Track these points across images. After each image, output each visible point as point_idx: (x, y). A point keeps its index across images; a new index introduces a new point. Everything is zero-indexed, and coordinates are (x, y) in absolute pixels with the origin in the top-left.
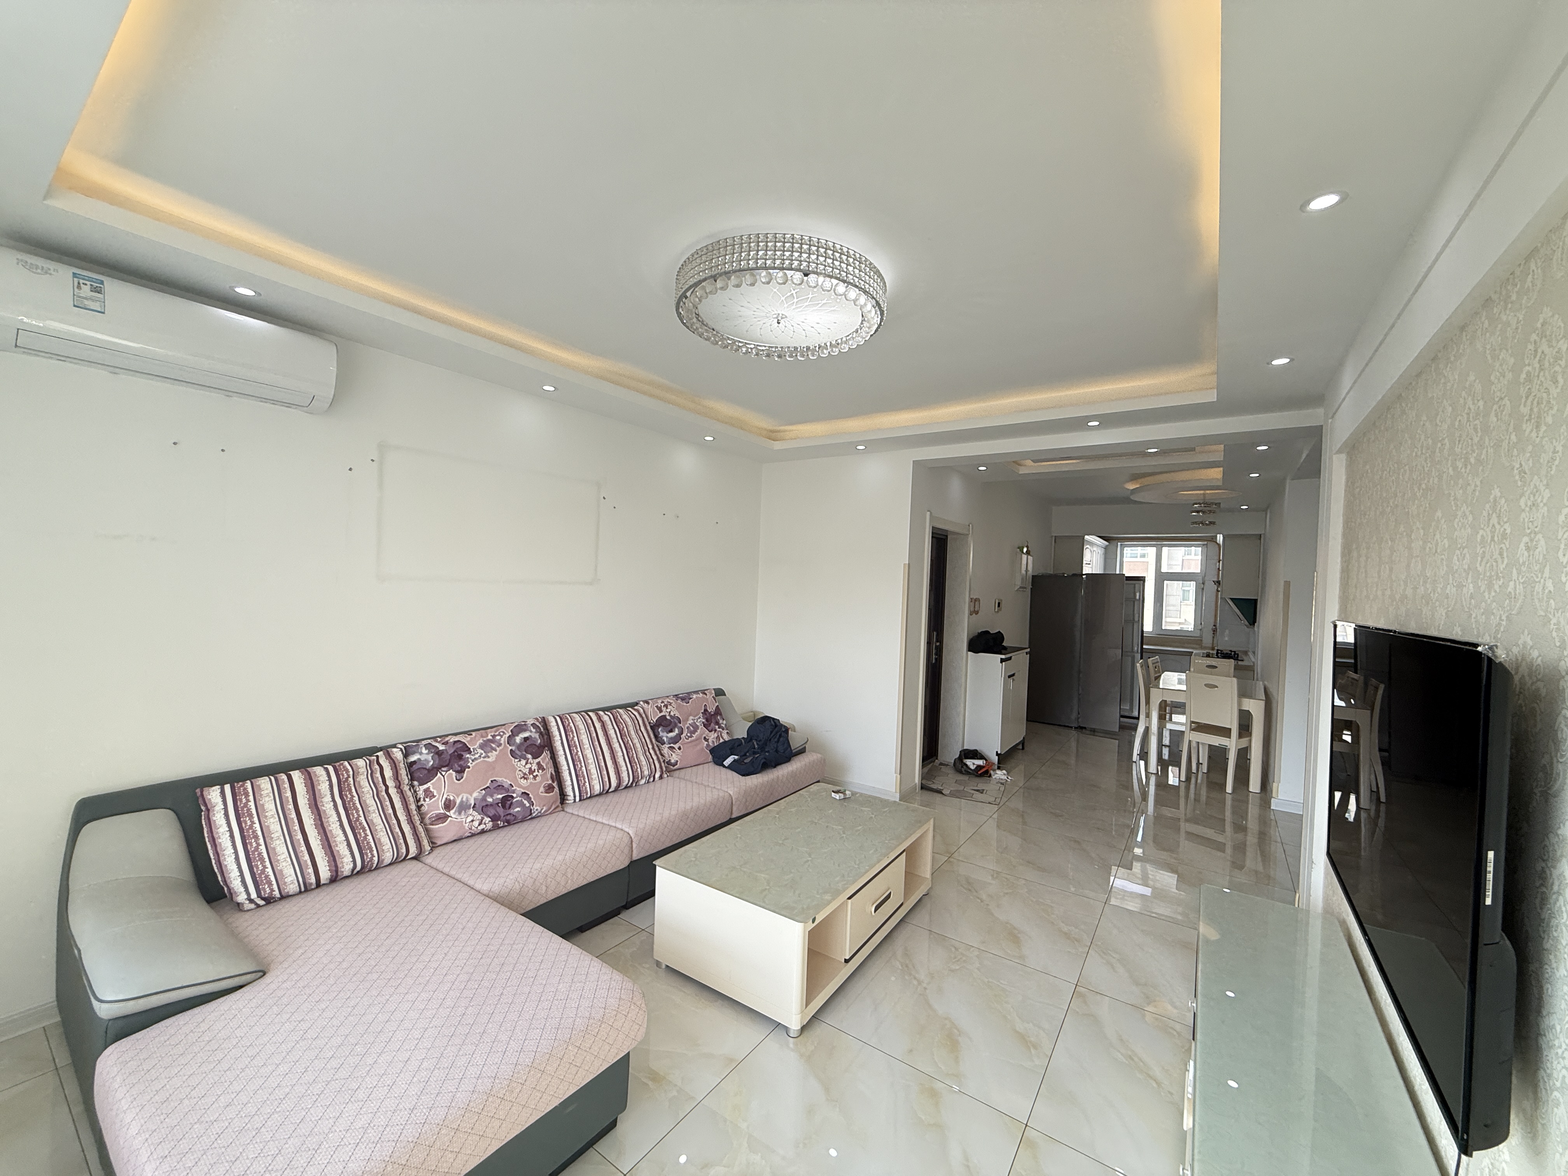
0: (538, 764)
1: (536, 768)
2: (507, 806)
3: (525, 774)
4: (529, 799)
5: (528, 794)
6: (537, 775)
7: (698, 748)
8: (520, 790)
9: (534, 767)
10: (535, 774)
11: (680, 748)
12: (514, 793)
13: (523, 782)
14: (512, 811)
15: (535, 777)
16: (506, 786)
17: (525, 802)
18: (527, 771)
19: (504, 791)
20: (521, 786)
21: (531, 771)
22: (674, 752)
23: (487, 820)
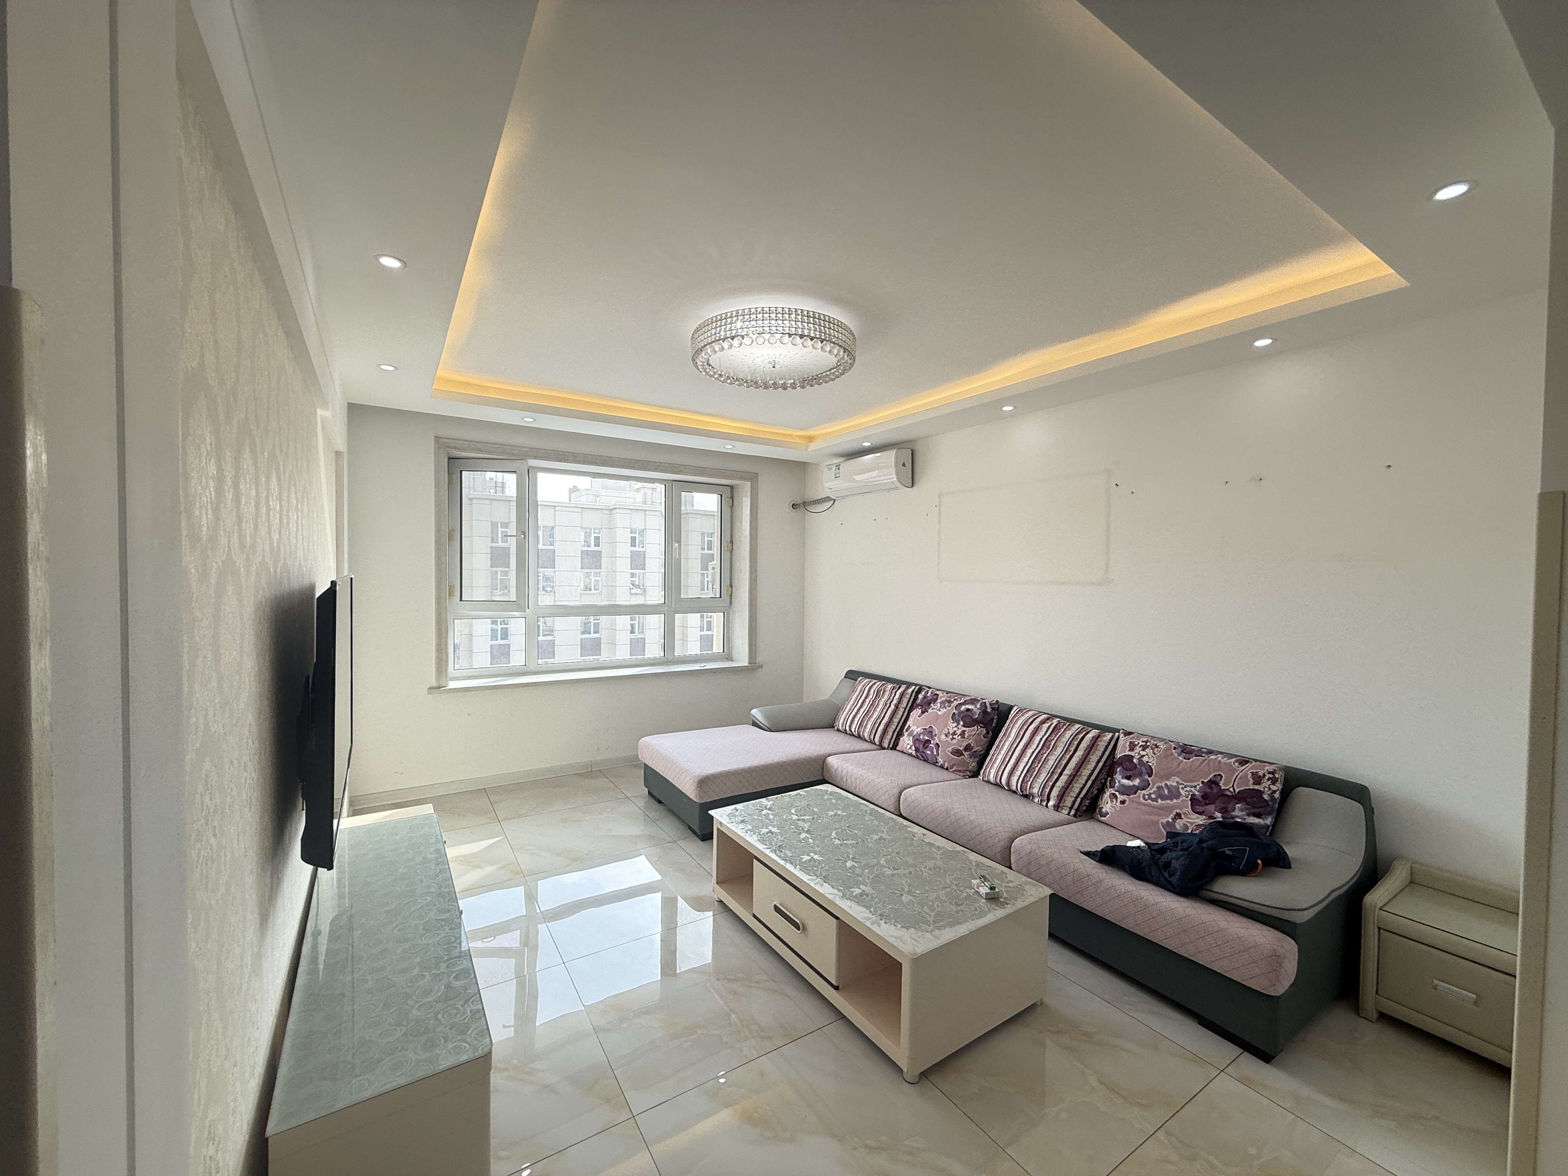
0: (964, 732)
1: (959, 733)
2: (926, 746)
3: (949, 733)
4: (938, 750)
5: (939, 746)
6: (955, 738)
7: (1155, 818)
8: (937, 740)
9: (959, 732)
10: (954, 736)
11: (1123, 802)
12: (933, 740)
13: (943, 737)
14: (925, 751)
15: (953, 738)
16: (934, 733)
17: (935, 750)
18: (951, 731)
19: (930, 736)
20: (941, 738)
21: (954, 733)
22: (1112, 801)
23: (913, 748)
